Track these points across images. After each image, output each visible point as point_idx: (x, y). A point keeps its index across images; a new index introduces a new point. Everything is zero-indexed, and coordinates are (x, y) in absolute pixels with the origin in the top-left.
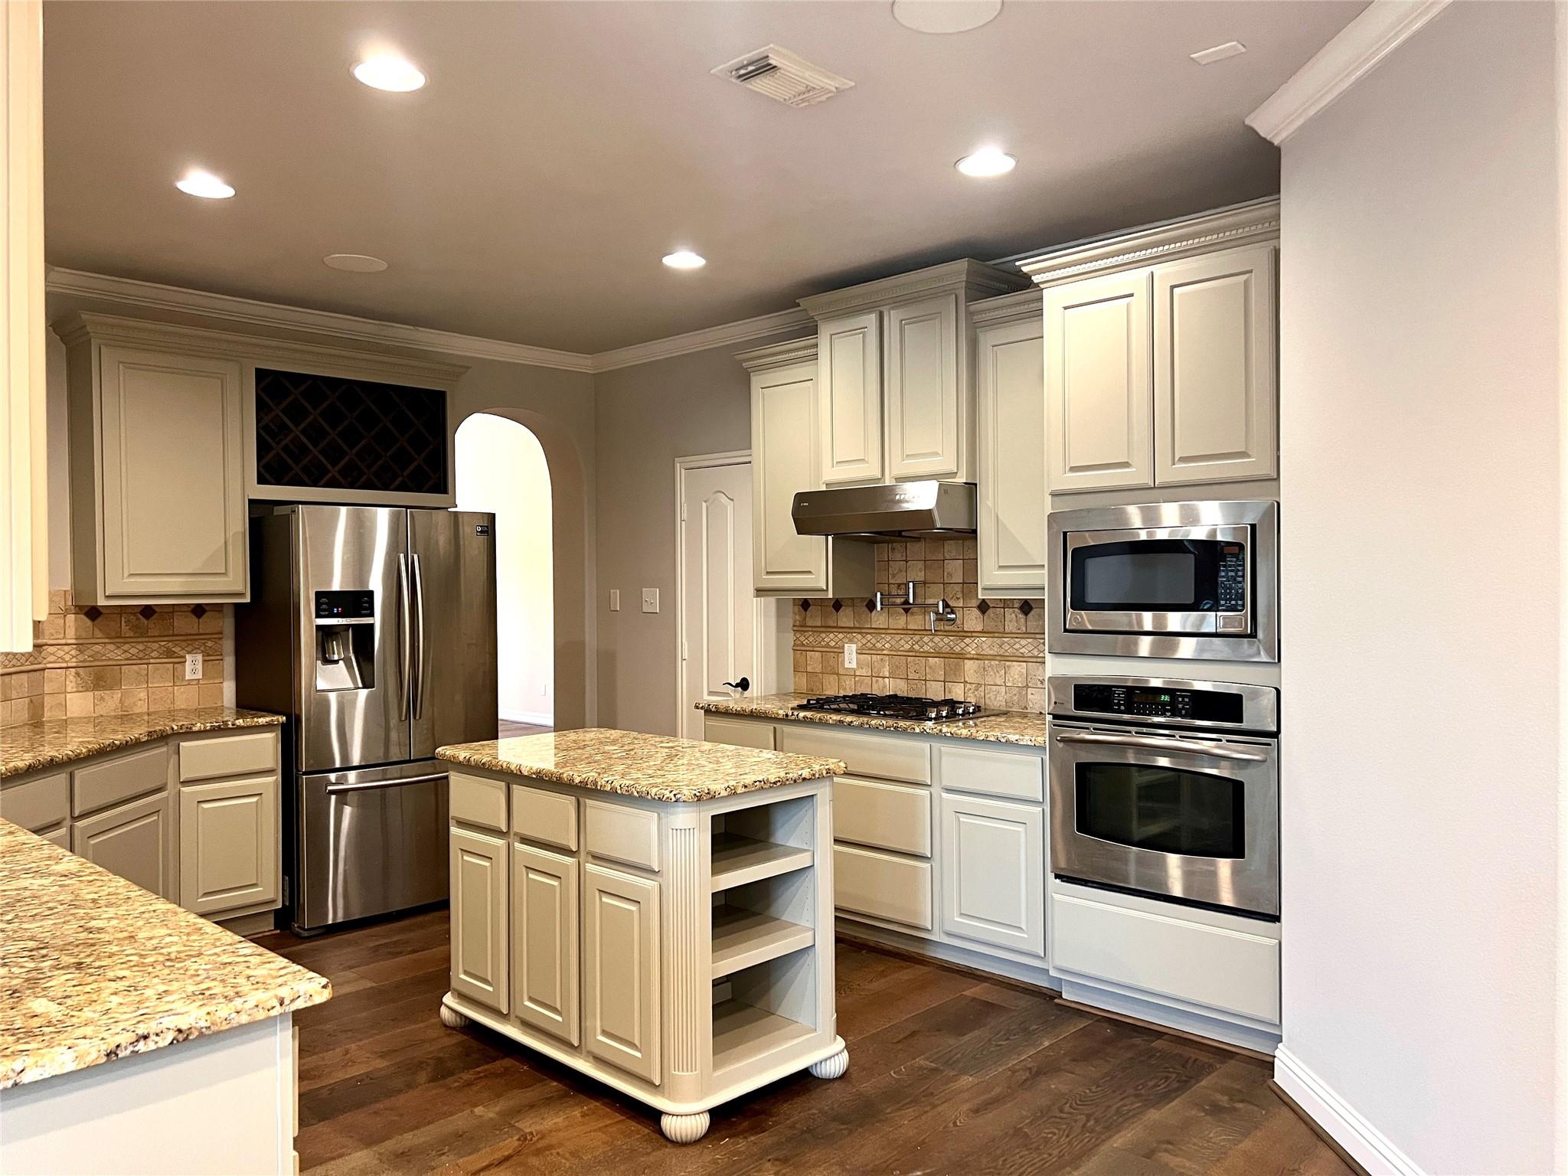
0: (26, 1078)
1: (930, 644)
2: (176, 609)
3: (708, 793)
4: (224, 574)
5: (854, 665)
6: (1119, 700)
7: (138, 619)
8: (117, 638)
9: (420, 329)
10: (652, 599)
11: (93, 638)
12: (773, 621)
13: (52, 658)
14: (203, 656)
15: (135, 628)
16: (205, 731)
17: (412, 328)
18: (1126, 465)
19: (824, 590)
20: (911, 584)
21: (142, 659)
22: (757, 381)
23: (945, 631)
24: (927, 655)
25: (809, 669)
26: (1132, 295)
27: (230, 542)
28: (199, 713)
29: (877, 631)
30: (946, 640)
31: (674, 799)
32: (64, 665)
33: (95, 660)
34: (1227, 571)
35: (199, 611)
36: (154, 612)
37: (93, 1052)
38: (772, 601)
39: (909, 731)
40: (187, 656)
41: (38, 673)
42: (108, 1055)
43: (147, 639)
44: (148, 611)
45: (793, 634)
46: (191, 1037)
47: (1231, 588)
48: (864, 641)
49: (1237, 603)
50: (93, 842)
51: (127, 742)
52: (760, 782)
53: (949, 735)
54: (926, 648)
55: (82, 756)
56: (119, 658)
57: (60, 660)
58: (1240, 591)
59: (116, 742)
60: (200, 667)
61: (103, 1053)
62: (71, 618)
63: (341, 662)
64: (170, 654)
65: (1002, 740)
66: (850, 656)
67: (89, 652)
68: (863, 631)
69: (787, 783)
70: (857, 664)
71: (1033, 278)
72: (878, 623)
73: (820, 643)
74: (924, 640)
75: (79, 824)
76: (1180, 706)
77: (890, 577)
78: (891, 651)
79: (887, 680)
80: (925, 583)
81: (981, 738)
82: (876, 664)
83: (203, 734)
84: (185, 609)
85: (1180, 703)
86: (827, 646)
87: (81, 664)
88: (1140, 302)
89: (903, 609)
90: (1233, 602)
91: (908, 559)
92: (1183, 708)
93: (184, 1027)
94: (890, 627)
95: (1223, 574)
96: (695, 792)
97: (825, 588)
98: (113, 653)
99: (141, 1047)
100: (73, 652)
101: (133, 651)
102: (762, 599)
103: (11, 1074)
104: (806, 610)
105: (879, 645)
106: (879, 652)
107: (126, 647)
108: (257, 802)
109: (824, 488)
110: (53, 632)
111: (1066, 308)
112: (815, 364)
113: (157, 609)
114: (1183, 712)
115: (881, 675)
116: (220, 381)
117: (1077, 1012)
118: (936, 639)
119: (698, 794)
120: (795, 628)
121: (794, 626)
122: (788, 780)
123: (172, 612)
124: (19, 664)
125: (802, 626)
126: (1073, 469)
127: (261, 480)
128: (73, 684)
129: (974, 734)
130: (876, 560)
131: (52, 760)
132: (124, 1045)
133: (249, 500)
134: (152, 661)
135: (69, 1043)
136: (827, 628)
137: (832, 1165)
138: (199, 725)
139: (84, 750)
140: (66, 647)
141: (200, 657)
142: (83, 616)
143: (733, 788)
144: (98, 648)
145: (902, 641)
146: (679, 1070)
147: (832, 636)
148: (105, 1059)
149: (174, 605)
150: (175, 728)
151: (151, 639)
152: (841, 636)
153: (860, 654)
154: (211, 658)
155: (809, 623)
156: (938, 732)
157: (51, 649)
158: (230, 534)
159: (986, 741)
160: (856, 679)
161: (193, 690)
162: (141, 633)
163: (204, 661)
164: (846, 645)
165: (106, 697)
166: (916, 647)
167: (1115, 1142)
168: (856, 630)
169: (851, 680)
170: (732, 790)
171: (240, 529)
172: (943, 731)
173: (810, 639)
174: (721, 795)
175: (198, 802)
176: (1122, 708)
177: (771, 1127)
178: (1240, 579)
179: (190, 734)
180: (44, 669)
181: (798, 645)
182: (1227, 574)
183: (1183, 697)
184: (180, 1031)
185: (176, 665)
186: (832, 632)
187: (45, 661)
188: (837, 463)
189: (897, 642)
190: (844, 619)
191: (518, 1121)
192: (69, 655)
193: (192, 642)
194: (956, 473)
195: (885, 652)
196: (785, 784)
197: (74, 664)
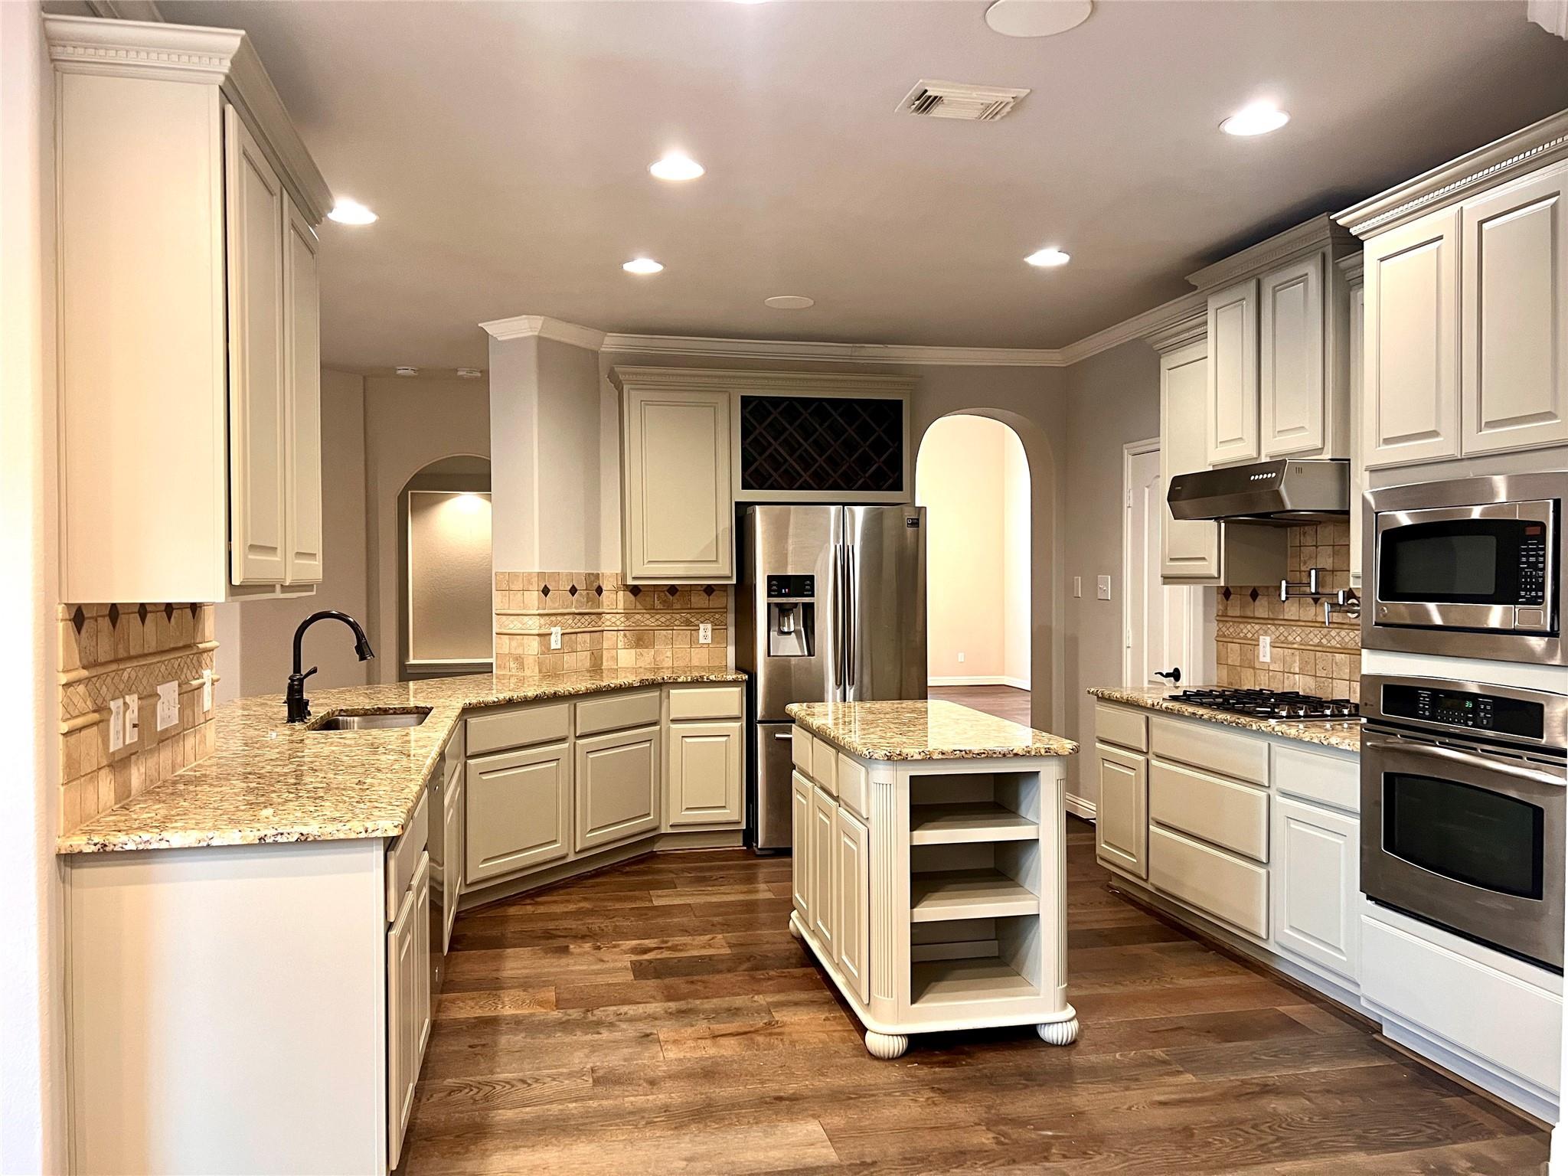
0: (214, 843)
1: (1337, 638)
2: (693, 588)
3: (900, 755)
4: (716, 561)
5: (1267, 659)
6: (1424, 704)
7: (666, 595)
8: (651, 609)
9: (889, 346)
10: (1106, 584)
11: (635, 609)
12: (1200, 608)
13: (608, 623)
14: (712, 626)
15: (664, 602)
16: (687, 682)
17: (882, 346)
18: (1434, 434)
19: (1216, 578)
20: (1313, 572)
21: (669, 626)
22: (1166, 362)
23: (1351, 625)
24: (1334, 651)
25: (1230, 662)
26: (1441, 238)
27: (720, 537)
28: (711, 669)
29: (1287, 623)
30: (1352, 634)
31: (868, 757)
32: (616, 628)
33: (637, 626)
34: (1528, 556)
35: (709, 590)
36: (640, 591)
37: (252, 837)
38: (1199, 588)
39: (1247, 727)
40: (701, 625)
41: (598, 633)
42: (260, 839)
43: (671, 611)
44: (673, 590)
45: (1216, 625)
46: (309, 840)
47: (1531, 577)
48: (1277, 634)
49: (1536, 593)
50: (591, 756)
51: (621, 685)
52: (961, 751)
53: (1280, 734)
54: (1333, 643)
55: (581, 692)
56: (653, 624)
57: (613, 625)
58: (1540, 580)
59: (611, 685)
60: (709, 633)
61: (257, 838)
62: (621, 593)
63: (793, 634)
64: (688, 623)
65: (1325, 743)
66: (1265, 651)
67: (632, 620)
68: (1276, 622)
69: (995, 756)
70: (1271, 657)
71: (1351, 230)
72: (1290, 614)
73: (1239, 634)
74: (1332, 633)
75: (580, 742)
76: (1482, 714)
77: (1302, 564)
78: (1301, 644)
79: (1297, 676)
80: (1333, 571)
81: (1307, 740)
82: (1288, 658)
83: (686, 685)
84: (699, 588)
85: (1482, 710)
86: (1245, 638)
87: (627, 628)
88: (1448, 246)
89: (1313, 599)
90: (1533, 594)
91: (1318, 544)
92: (1485, 717)
93: (304, 833)
94: (1301, 619)
95: (1524, 559)
96: (885, 752)
97: (1216, 576)
98: (649, 621)
99: (279, 839)
100: (622, 619)
101: (663, 619)
102: (1192, 587)
103: (206, 839)
104: (1227, 600)
105: (1290, 638)
106: (1290, 646)
107: (657, 617)
108: (726, 741)
109: (1211, 469)
110: (609, 603)
111: (1382, 260)
112: (1204, 343)
113: (679, 589)
114: (1485, 722)
115: (1292, 671)
116: (712, 409)
117: (1392, 1051)
118: (1343, 633)
119: (889, 754)
120: (1218, 618)
121: (1218, 616)
122: (995, 753)
123: (690, 591)
124: (583, 626)
125: (1222, 616)
126: (1387, 441)
127: (746, 486)
128: (622, 643)
129: (1301, 735)
130: (1289, 546)
131: (555, 693)
132: (269, 835)
133: (736, 502)
134: (675, 628)
135: (241, 829)
136: (1245, 619)
137: (981, 1106)
138: (682, 677)
139: (583, 689)
140: (617, 615)
141: (709, 626)
142: (629, 593)
143: (928, 753)
144: (638, 617)
145: (1312, 634)
146: (884, 996)
147: (1249, 627)
148: (258, 841)
149: (691, 585)
150: (666, 678)
151: (675, 611)
152: (1257, 627)
153: (1274, 647)
154: (718, 627)
155: (1230, 613)
156: (1271, 730)
157: (608, 616)
158: (720, 529)
159: (1310, 743)
160: (1271, 674)
161: (705, 651)
162: (668, 606)
163: (713, 629)
164: (1261, 637)
165: (645, 654)
166: (1324, 641)
167: (1278, 1167)
168: (1270, 622)
169: (1265, 676)
170: (927, 755)
171: (727, 524)
172: (1276, 730)
173: (1230, 630)
174: (914, 758)
175: (683, 737)
176: (1427, 713)
177: (962, 1065)
178: (1541, 566)
179: (676, 684)
180: (603, 631)
181: (1221, 636)
182: (1528, 559)
183: (1486, 704)
184: (302, 834)
185: (693, 632)
186: (1249, 623)
187: (603, 625)
188: (1221, 442)
189: (1307, 635)
190: (1261, 610)
191: (777, 1011)
192: (619, 621)
193: (704, 613)
194: (1322, 449)
195: (1295, 646)
196: (992, 757)
197: (622, 628)
